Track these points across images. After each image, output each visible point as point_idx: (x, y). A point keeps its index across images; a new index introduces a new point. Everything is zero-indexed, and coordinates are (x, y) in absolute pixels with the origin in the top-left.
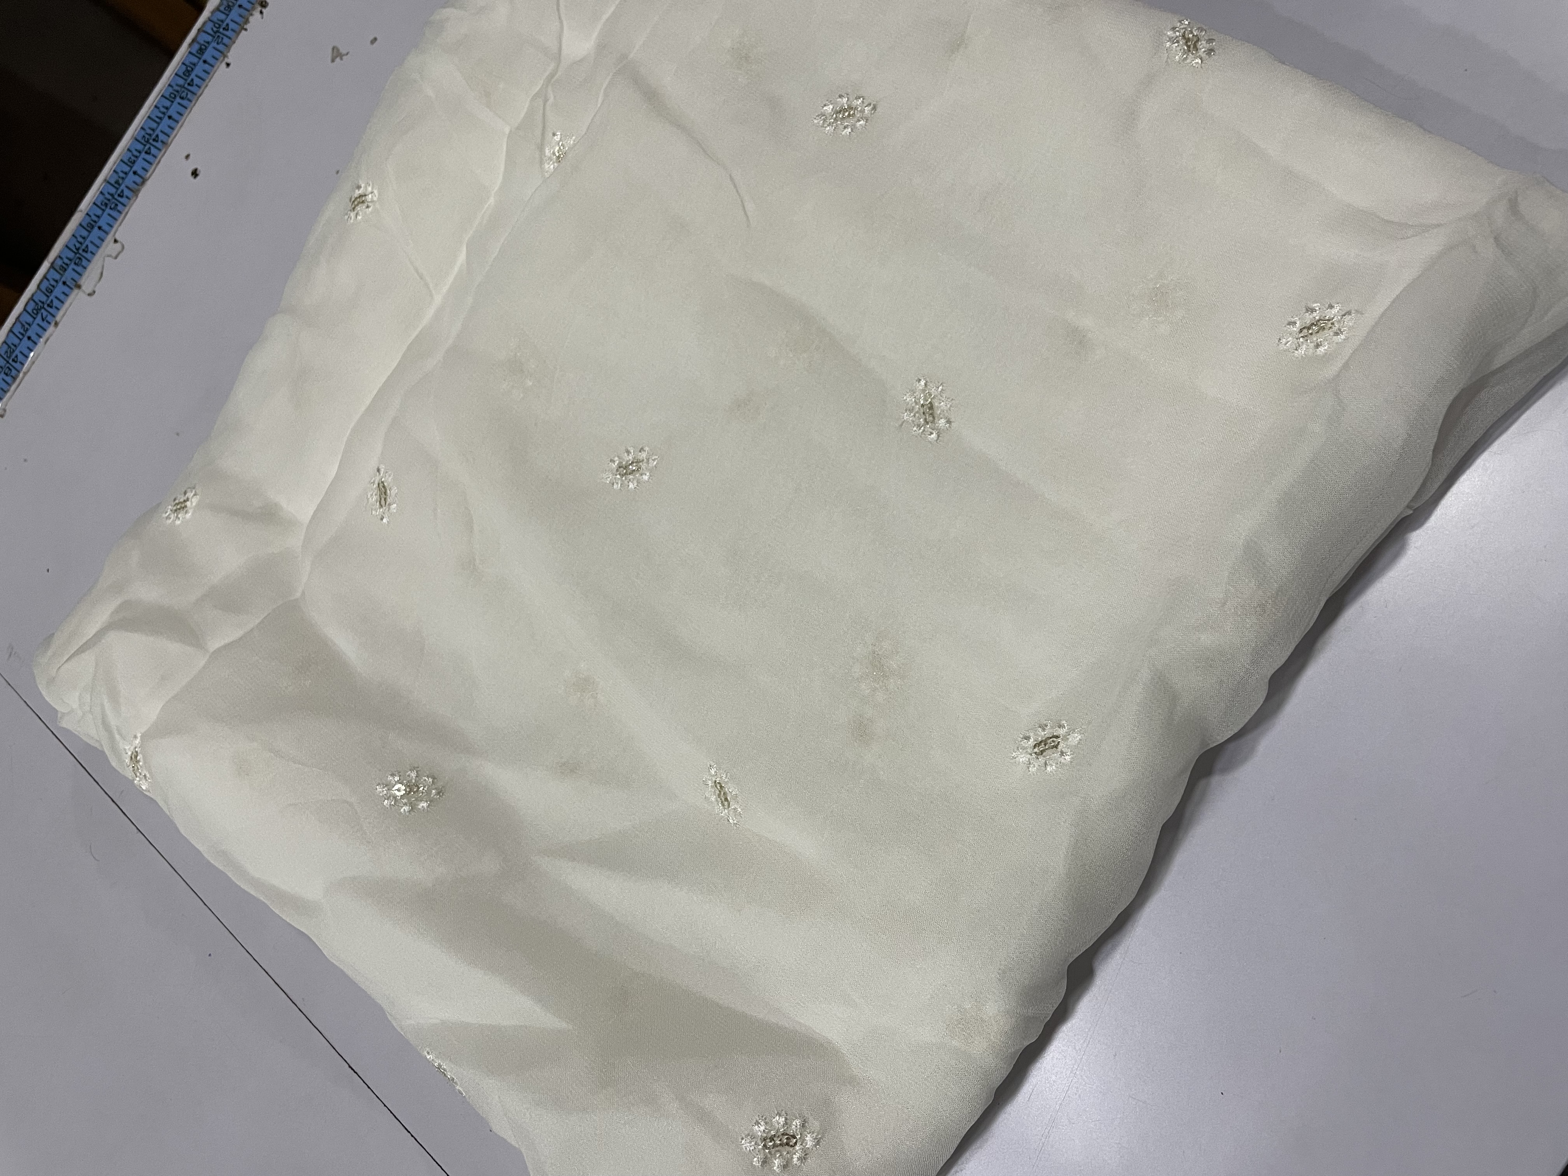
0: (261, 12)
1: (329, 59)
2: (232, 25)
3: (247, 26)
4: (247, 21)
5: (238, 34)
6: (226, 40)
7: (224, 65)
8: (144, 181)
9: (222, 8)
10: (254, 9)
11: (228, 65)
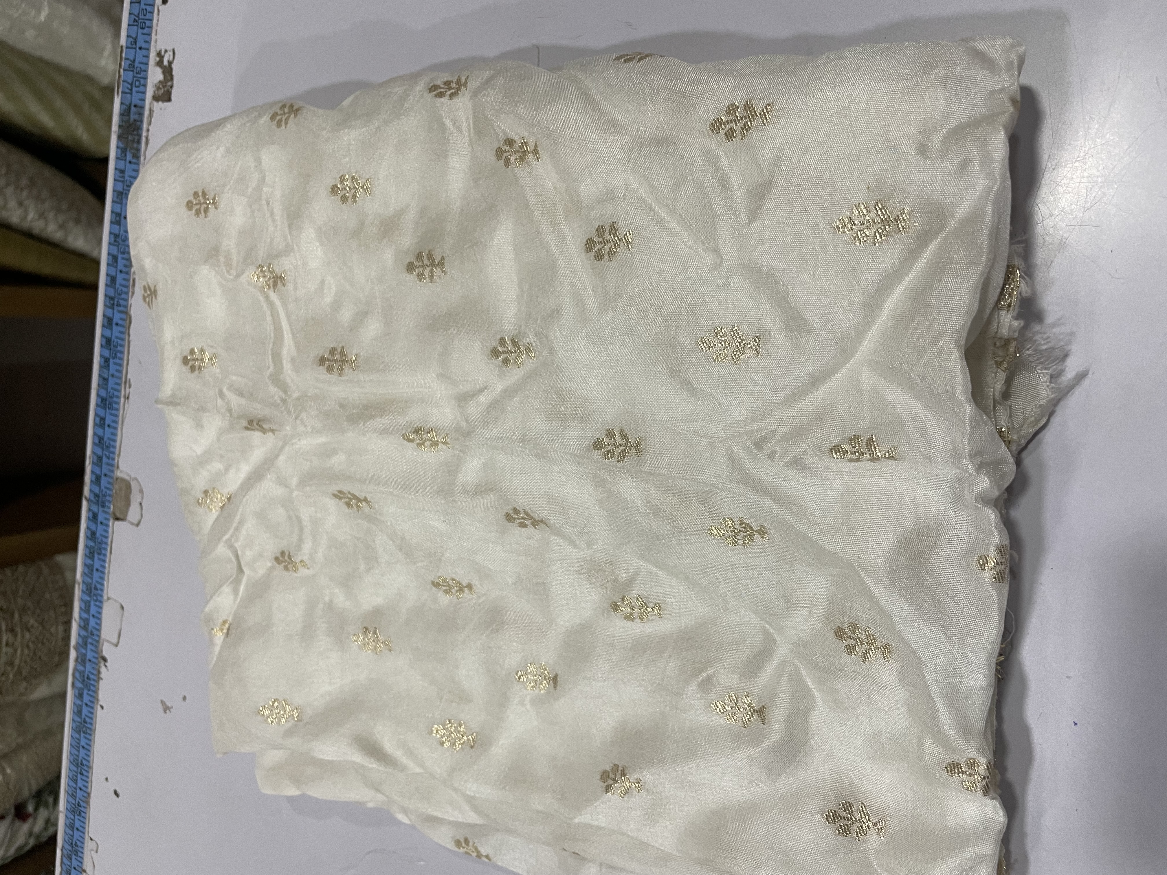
0: (106, 666)
1: (162, 711)
2: (91, 676)
3: (102, 676)
4: (99, 672)
5: (98, 682)
6: (92, 688)
7: (99, 707)
8: (89, 795)
9: (79, 660)
10: (100, 662)
11: (102, 707)
